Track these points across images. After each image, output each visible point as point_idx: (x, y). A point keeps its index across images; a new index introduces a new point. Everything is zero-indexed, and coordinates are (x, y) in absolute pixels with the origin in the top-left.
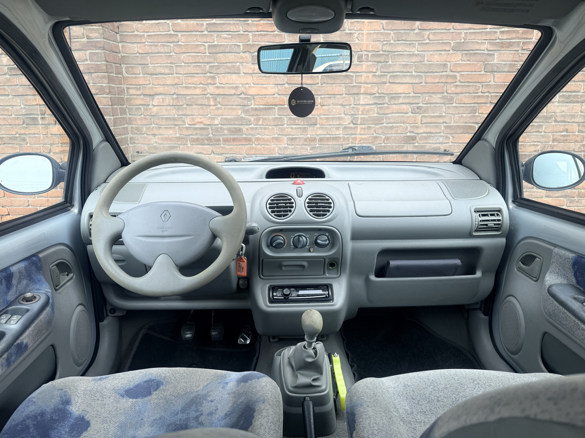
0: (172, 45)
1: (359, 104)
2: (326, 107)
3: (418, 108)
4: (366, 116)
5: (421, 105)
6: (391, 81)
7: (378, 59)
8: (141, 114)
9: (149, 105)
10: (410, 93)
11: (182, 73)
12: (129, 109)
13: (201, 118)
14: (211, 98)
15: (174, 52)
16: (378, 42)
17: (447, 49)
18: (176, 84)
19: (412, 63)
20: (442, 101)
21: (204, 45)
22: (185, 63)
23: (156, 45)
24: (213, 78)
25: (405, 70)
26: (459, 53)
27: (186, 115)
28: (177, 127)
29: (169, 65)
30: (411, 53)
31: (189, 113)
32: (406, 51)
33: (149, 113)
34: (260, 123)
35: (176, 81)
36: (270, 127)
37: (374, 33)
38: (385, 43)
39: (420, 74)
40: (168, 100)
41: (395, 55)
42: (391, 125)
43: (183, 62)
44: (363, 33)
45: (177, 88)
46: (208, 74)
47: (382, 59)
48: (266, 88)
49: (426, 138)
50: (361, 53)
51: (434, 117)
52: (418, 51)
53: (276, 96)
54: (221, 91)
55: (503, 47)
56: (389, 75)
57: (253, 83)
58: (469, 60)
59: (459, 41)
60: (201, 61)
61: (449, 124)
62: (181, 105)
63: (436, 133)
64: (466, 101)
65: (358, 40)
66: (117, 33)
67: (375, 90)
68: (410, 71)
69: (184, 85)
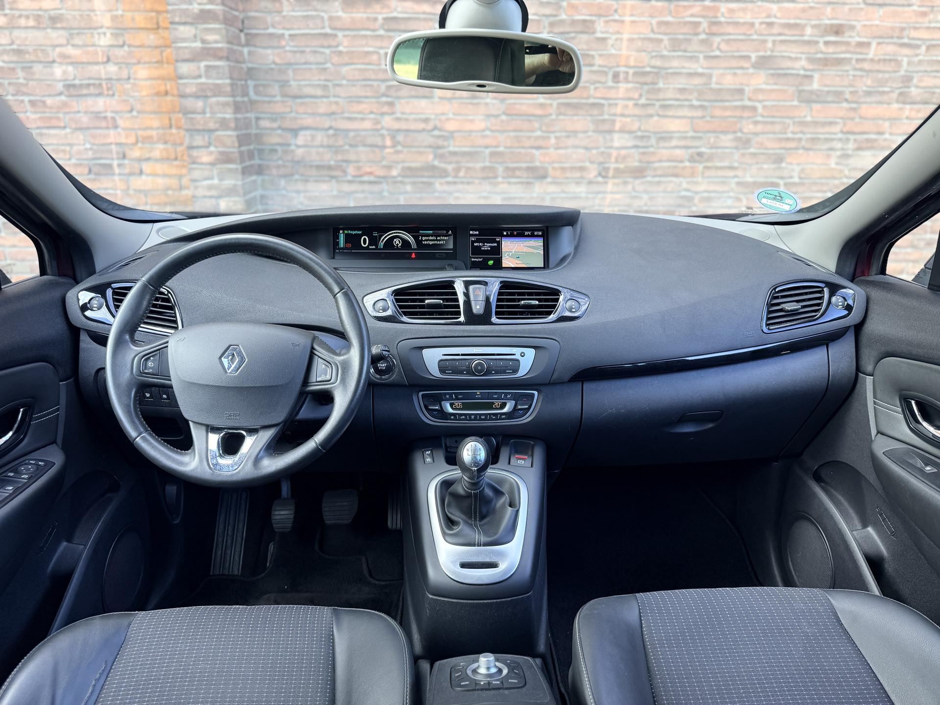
0: (327, 51)
1: (611, 147)
2: (562, 152)
3: (700, 154)
4: (622, 166)
5: (703, 150)
6: (661, 113)
7: (642, 80)
8: (278, 160)
9: (289, 145)
10: (686, 132)
11: (343, 95)
12: (261, 151)
13: (370, 167)
14: (389, 135)
15: (333, 64)
16: (643, 54)
17: (746, 65)
18: (333, 113)
19: (692, 87)
20: (734, 144)
21: (378, 53)
22: (348, 80)
23: (303, 52)
24: (391, 104)
25: (682, 97)
26: (762, 73)
27: (347, 161)
28: (334, 181)
29: (323, 83)
30: (692, 71)
31: (352, 157)
32: (684, 68)
33: (289, 158)
34: (462, 174)
35: (334, 108)
36: (477, 181)
37: (639, 38)
38: (654, 54)
39: (705, 104)
40: (320, 137)
41: (667, 74)
42: (657, 179)
43: (344, 78)
44: (621, 40)
45: (335, 120)
46: (384, 99)
47: (649, 79)
48: (472, 121)
49: (708, 199)
50: (617, 69)
51: (721, 168)
52: (703, 68)
53: (488, 133)
54: (403, 126)
55: (826, 65)
56: (658, 104)
57: (454, 114)
58: (775, 84)
59: (762, 54)
60: (373, 77)
61: (741, 180)
62: (341, 146)
63: (723, 192)
64: (769, 144)
65: (615, 49)
66: (241, 31)
67: (635, 126)
68: (690, 97)
69: (346, 115)
